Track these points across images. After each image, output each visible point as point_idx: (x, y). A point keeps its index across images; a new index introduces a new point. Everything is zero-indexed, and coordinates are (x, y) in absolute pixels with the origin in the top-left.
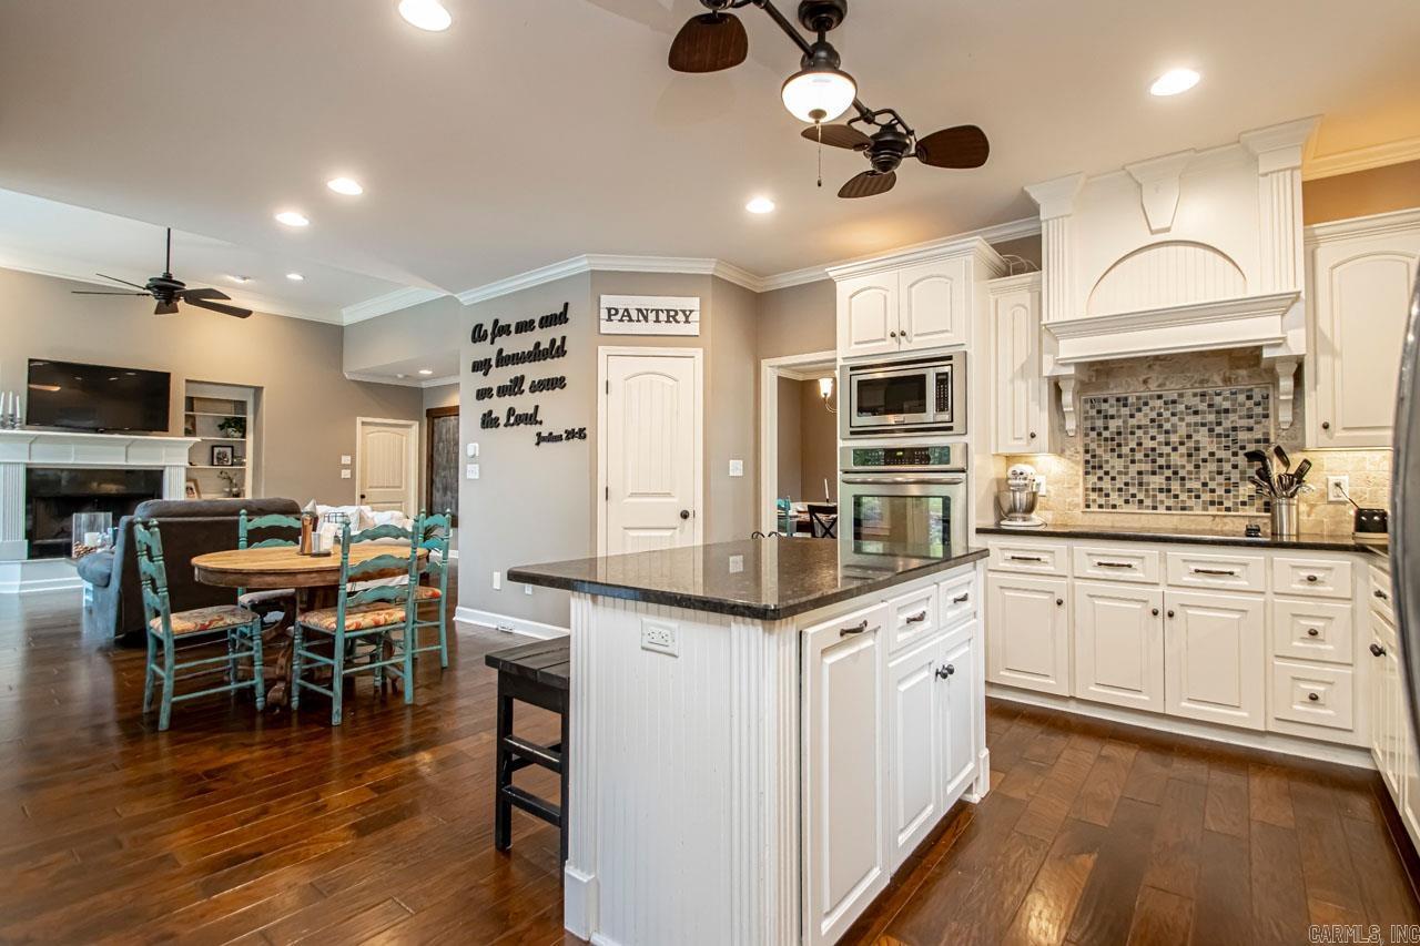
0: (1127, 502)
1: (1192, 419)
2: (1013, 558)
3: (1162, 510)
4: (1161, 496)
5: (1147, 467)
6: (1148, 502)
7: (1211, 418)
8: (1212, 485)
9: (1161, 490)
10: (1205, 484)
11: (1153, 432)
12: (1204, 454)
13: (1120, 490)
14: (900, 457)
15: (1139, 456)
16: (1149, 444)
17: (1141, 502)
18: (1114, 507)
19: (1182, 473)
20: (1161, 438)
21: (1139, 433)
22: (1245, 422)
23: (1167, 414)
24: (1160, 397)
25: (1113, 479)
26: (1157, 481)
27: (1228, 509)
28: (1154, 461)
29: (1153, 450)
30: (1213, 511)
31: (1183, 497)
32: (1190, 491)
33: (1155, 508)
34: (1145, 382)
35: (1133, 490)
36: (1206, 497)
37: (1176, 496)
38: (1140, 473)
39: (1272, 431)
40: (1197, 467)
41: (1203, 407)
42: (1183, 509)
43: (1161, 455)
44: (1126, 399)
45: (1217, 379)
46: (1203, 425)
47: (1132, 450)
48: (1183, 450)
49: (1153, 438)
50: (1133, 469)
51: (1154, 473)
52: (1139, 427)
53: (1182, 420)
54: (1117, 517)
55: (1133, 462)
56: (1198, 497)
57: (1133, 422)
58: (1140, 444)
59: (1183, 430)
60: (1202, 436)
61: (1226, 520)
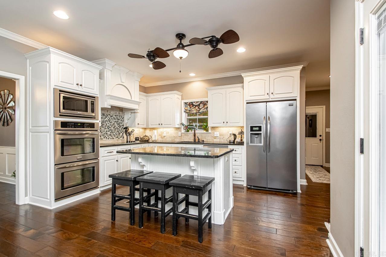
0: (104, 138)
1: (114, 120)
2: (108, 152)
3: (110, 139)
4: (110, 136)
5: (108, 130)
6: (108, 138)
7: (117, 120)
8: (117, 134)
9: (110, 135)
10: (116, 134)
11: (109, 122)
12: (116, 128)
13: (103, 135)
14: (79, 126)
15: (106, 127)
16: (108, 125)
17: (106, 138)
18: (102, 139)
19: (113, 131)
20: (110, 124)
21: (106, 122)
22: (121, 122)
23: (111, 119)
24: (110, 115)
25: (102, 132)
26: (109, 133)
27: (119, 138)
28: (109, 129)
29: (109, 126)
30: (117, 139)
31: (113, 136)
32: (114, 135)
33: (109, 139)
34: (107, 111)
35: (105, 135)
36: (116, 136)
37: (112, 136)
38: (106, 131)
39: (124, 124)
40: (115, 130)
41: (116, 118)
42: (113, 139)
43: (110, 127)
44: (104, 114)
45: (118, 113)
46: (116, 122)
47: (105, 126)
48: (113, 126)
49: (109, 124)
50: (105, 130)
51: (109, 131)
52: (106, 121)
53: (113, 120)
54: (103, 141)
55: (105, 129)
56: (115, 136)
57: (105, 120)
58: (106, 125)
59: (113, 123)
60: (116, 124)
61: (119, 140)
